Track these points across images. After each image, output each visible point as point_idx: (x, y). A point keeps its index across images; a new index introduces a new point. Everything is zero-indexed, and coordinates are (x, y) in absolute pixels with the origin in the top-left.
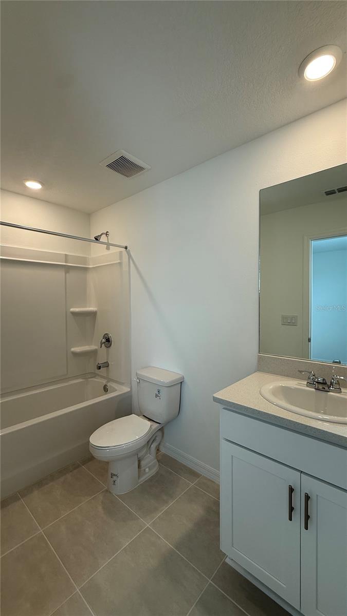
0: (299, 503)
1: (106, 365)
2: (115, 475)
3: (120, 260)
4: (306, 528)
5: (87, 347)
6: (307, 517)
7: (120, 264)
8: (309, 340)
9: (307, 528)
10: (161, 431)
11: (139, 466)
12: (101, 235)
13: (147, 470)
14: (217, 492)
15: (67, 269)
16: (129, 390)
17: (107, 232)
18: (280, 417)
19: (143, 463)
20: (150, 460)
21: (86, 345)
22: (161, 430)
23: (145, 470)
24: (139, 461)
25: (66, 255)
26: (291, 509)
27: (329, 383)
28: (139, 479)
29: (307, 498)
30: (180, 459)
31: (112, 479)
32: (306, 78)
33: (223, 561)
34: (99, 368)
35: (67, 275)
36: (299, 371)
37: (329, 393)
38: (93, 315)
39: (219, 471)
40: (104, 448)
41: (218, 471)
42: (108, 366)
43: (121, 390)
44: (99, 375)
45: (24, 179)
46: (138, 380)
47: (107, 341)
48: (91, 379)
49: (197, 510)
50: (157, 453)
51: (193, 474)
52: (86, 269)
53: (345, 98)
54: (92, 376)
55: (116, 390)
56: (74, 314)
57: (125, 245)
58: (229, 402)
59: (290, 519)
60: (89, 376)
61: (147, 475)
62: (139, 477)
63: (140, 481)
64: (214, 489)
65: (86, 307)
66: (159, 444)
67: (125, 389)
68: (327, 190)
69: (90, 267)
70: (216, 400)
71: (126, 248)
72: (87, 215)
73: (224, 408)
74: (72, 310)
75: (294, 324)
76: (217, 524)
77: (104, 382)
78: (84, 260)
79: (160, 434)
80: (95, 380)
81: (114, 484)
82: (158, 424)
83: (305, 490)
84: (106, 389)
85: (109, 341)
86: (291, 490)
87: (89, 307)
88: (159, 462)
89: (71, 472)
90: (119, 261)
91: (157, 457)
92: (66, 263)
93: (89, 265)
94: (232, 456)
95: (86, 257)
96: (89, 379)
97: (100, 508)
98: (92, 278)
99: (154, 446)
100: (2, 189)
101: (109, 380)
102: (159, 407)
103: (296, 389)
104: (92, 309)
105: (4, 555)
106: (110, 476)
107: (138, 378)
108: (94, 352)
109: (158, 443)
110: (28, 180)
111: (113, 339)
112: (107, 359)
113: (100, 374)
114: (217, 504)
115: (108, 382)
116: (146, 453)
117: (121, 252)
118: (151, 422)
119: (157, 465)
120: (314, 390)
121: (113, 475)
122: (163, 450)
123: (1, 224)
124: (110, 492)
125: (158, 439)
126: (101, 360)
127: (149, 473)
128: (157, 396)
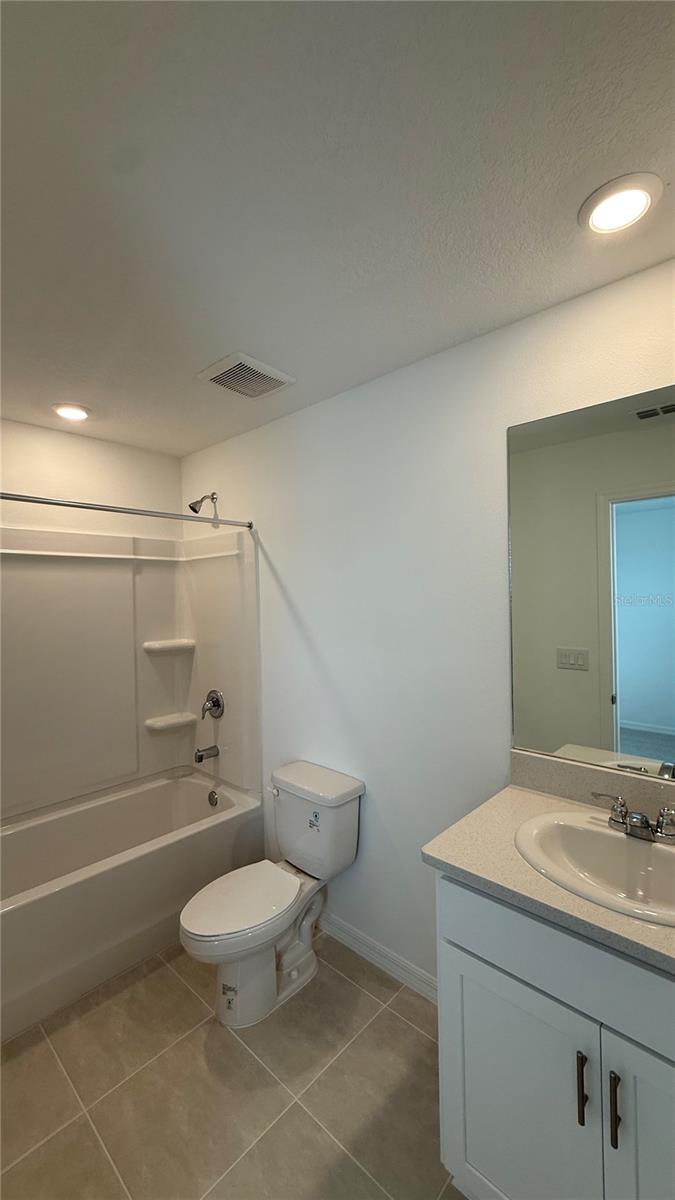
0: (598, 1090)
1: (214, 752)
2: (230, 989)
3: (239, 549)
4: (615, 1145)
5: (176, 715)
6: (616, 1121)
7: (238, 556)
8: (613, 700)
9: (617, 1144)
10: (322, 894)
11: (279, 967)
12: (202, 500)
13: (295, 974)
14: (432, 1022)
15: (137, 566)
16: (259, 804)
17: (214, 494)
18: (556, 909)
19: (287, 959)
20: (300, 952)
21: (173, 713)
22: (323, 891)
23: (289, 974)
24: (279, 956)
25: (134, 539)
26: (583, 1099)
27: (653, 823)
28: (278, 994)
29: (615, 1080)
30: (356, 948)
31: (226, 998)
32: (592, 228)
33: (447, 1183)
34: (200, 759)
35: (138, 577)
36: (593, 793)
37: (654, 844)
38: (188, 652)
39: (436, 977)
40: (208, 939)
41: (431, 976)
42: (217, 755)
43: (242, 804)
44: (198, 771)
45: (54, 404)
46: (275, 791)
47: (214, 706)
48: (184, 779)
49: (393, 1066)
50: (314, 935)
51: (386, 982)
52: (174, 564)
53: (673, 258)
54: (187, 773)
55: (234, 805)
56: (150, 652)
57: (246, 521)
58: (454, 867)
59: (582, 1122)
60: (182, 773)
61: (294, 986)
62: (279, 989)
63: (281, 998)
64: (428, 1016)
65: (173, 638)
66: (317, 920)
67: (250, 803)
68: (641, 410)
69: (181, 559)
70: (427, 859)
71: (250, 526)
72: (175, 462)
73: (443, 878)
74: (147, 644)
75: (583, 668)
76: (435, 1097)
77: (209, 785)
78: (171, 547)
79: (319, 898)
80: (193, 781)
81: (229, 1008)
82: (316, 881)
83: (612, 1064)
84: (212, 800)
85: (219, 706)
86: (582, 1060)
87: (180, 638)
88: (317, 955)
89: (145, 977)
90: (236, 552)
91: (313, 945)
92: (135, 554)
93: (178, 557)
94: (462, 977)
95: (172, 542)
96: (180, 780)
97: (202, 1062)
98: (185, 582)
99: (307, 924)
100: (3, 419)
101: (219, 782)
102: (316, 846)
103: (588, 832)
104: (185, 641)
105: (8, 1168)
106: (222, 990)
107: (275, 787)
108: (190, 727)
109: (316, 916)
110: (59, 405)
111: (225, 701)
112: (216, 741)
113: (203, 770)
114: (433, 1049)
115: (218, 785)
116: (293, 939)
117: (240, 535)
118: (302, 875)
119: (315, 962)
120: (623, 835)
121: (226, 989)
122: (326, 929)
123: (3, 498)
124: (220, 1023)
125: (316, 908)
126: (203, 744)
127: (298, 981)
128: (312, 825)
